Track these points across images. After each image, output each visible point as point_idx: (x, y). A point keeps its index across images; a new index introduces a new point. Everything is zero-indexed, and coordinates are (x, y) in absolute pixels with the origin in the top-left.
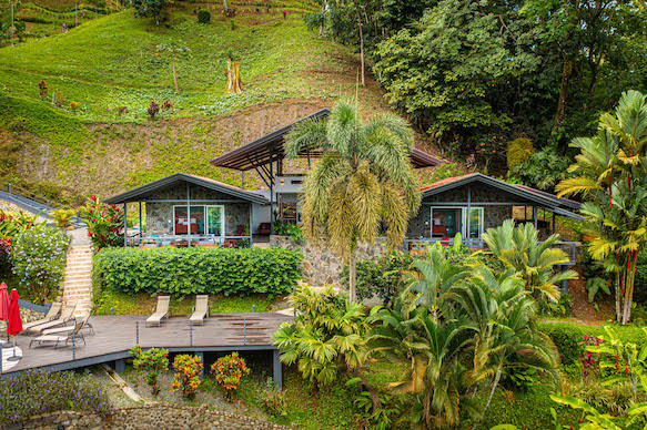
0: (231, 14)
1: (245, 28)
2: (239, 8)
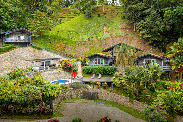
0: (105, 14)
1: (108, 17)
2: (107, 12)
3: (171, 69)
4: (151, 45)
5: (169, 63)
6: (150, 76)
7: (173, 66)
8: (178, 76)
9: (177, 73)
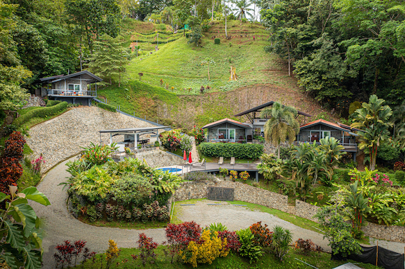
0: (229, 38)
1: (236, 46)
2: (233, 35)
3: (358, 148)
4: (322, 103)
5: (353, 137)
6: (324, 160)
7: (360, 142)
8: (370, 161)
9: (368, 155)
